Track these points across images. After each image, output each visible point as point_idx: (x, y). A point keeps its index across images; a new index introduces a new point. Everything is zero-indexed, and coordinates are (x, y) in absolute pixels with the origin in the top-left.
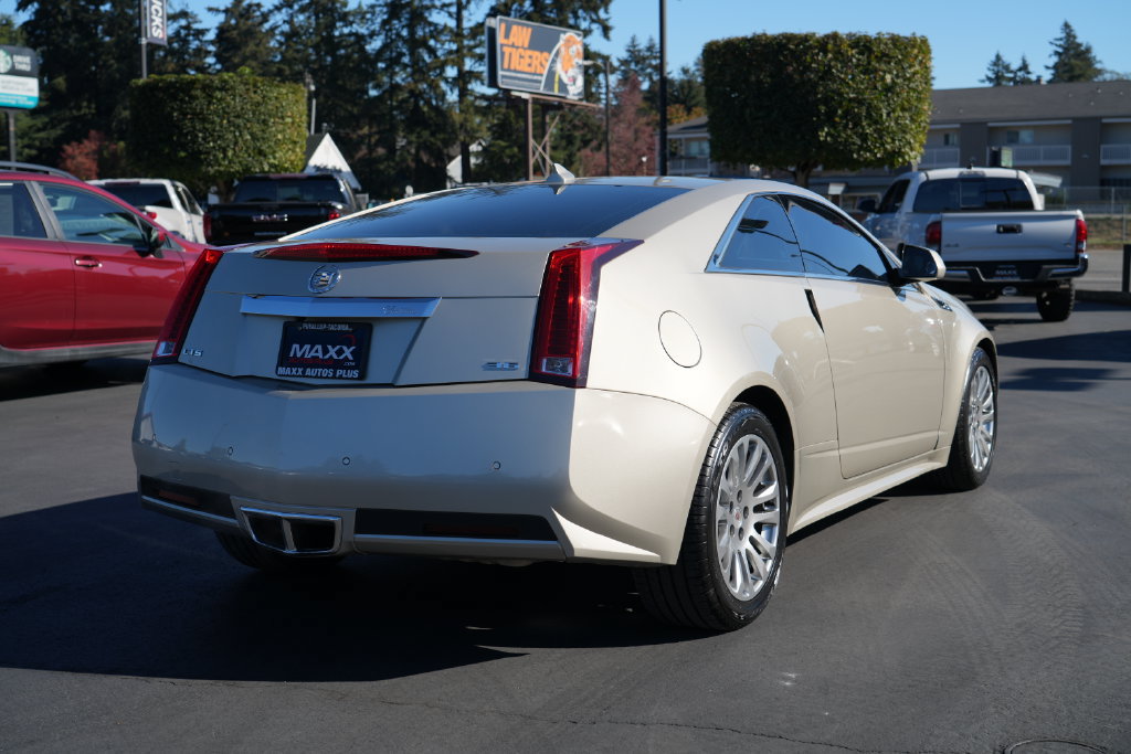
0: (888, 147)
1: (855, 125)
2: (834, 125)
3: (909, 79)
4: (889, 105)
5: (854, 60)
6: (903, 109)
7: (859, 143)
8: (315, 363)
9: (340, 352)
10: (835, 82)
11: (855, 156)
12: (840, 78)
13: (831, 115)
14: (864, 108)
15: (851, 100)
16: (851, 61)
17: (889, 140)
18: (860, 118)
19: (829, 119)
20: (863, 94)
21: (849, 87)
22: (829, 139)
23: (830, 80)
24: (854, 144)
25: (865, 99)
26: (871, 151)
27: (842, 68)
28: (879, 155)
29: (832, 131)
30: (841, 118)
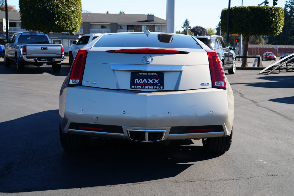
0: (73, 27)
1: (65, 21)
2: (59, 20)
3: (78, 9)
4: (73, 16)
5: (64, 3)
6: (77, 17)
7: (66, 25)
8: (145, 85)
9: (154, 81)
10: (59, 9)
11: (65, 29)
12: (61, 8)
13: (59, 17)
14: (67, 16)
15: (64, 14)
16: (63, 3)
17: (73, 25)
18: (66, 19)
19: (58, 18)
20: (67, 12)
21: (63, 10)
22: (58, 24)
23: (58, 8)
24: (65, 26)
25: (67, 14)
26: (69, 28)
27: (61, 5)
28: (71, 29)
29: (59, 22)
30: (61, 18)
